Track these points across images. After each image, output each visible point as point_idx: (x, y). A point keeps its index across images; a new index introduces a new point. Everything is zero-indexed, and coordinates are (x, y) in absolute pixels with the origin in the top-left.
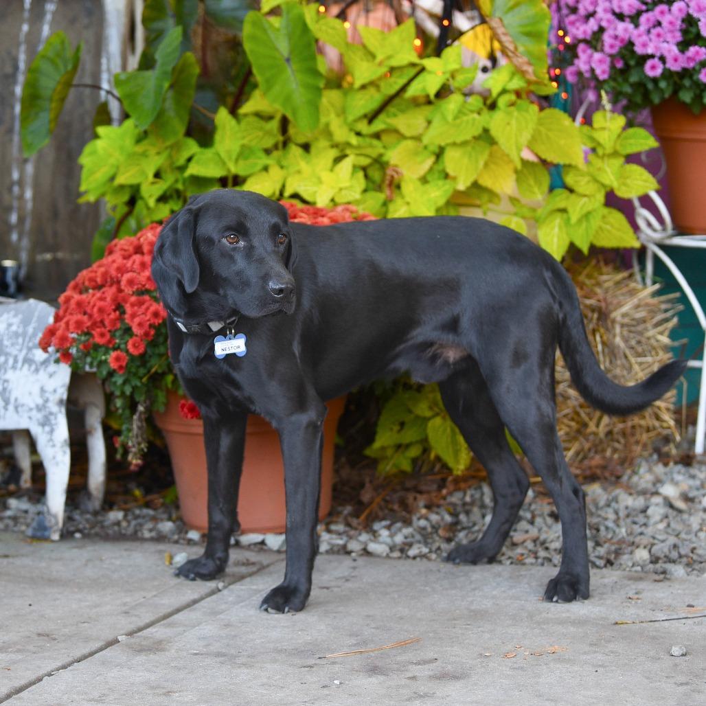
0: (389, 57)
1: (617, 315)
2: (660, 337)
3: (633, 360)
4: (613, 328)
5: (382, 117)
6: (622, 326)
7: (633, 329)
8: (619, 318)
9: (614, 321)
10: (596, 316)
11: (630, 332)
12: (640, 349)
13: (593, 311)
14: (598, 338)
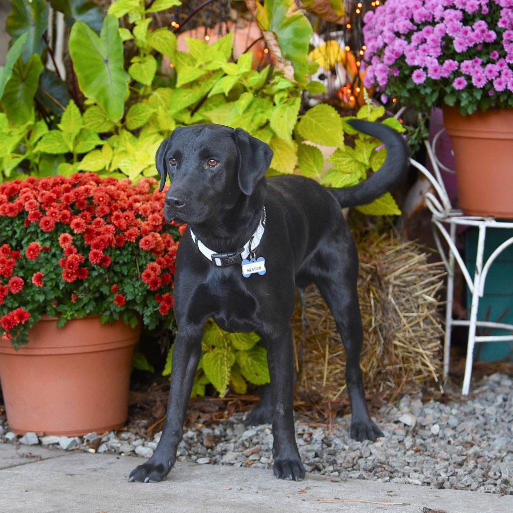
0: (208, 63)
1: (391, 277)
2: (427, 297)
3: (401, 315)
4: (388, 288)
5: (201, 110)
6: (394, 286)
7: (403, 289)
8: (392, 280)
9: (388, 283)
10: (369, 277)
11: (401, 291)
12: (408, 306)
13: (368, 273)
14: (372, 295)
